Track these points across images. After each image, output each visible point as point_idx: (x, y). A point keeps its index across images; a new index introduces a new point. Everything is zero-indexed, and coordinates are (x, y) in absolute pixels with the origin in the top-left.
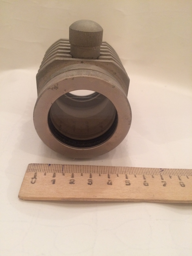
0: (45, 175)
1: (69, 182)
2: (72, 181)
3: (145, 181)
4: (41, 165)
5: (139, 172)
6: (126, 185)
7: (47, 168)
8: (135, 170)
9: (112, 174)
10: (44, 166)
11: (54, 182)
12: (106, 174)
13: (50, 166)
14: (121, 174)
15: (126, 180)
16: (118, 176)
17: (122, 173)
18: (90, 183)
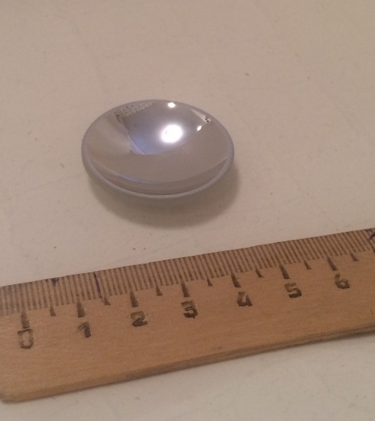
0: (53, 314)
1: (132, 321)
2: (137, 317)
3: (338, 276)
4: (29, 286)
5: (313, 253)
6: (291, 296)
7: (52, 292)
8: (302, 248)
9: (242, 271)
10: (40, 287)
11: (86, 330)
12: (226, 277)
13: (57, 283)
14: (266, 267)
15: (286, 282)
16: (260, 276)
17: (269, 263)
18: (191, 312)
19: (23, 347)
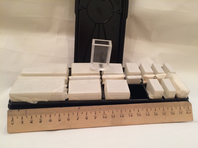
0: (17, 118)
1: (30, 122)
2: (32, 121)
3: (69, 117)
6: (59, 121)
8: (65, 110)
9: (52, 114)
10: (16, 111)
11: (22, 122)
12: (49, 114)
13: (19, 111)
14: (57, 113)
15: (59, 117)
16: (55, 115)
18: (41, 121)
19: (12, 124)
